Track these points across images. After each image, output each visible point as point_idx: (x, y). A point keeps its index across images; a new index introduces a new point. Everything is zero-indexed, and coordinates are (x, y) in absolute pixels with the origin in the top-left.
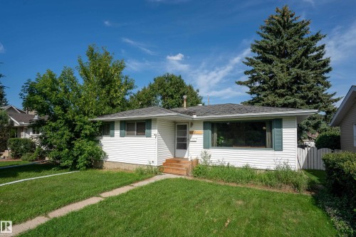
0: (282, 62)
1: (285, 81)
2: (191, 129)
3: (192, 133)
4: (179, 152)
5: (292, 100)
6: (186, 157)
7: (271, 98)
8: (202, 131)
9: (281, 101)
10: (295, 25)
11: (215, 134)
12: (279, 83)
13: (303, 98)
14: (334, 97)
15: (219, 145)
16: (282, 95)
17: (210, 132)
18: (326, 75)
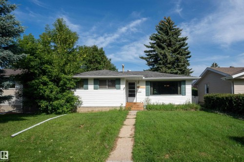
0: (169, 49)
1: (171, 60)
2: (138, 85)
3: (138, 87)
4: (130, 99)
5: (175, 71)
6: (135, 101)
7: (164, 69)
8: (145, 87)
9: (169, 71)
10: (174, 29)
11: (152, 88)
12: (169, 62)
13: (180, 70)
14: (191, 71)
15: (154, 94)
16: (169, 68)
17: (150, 87)
18: (188, 59)
